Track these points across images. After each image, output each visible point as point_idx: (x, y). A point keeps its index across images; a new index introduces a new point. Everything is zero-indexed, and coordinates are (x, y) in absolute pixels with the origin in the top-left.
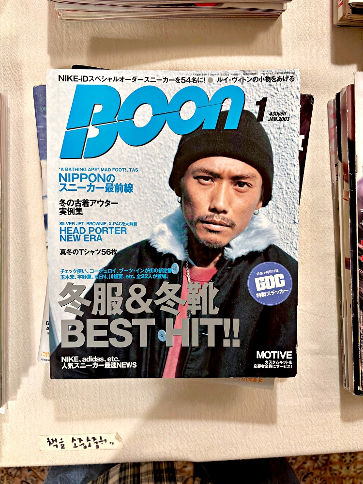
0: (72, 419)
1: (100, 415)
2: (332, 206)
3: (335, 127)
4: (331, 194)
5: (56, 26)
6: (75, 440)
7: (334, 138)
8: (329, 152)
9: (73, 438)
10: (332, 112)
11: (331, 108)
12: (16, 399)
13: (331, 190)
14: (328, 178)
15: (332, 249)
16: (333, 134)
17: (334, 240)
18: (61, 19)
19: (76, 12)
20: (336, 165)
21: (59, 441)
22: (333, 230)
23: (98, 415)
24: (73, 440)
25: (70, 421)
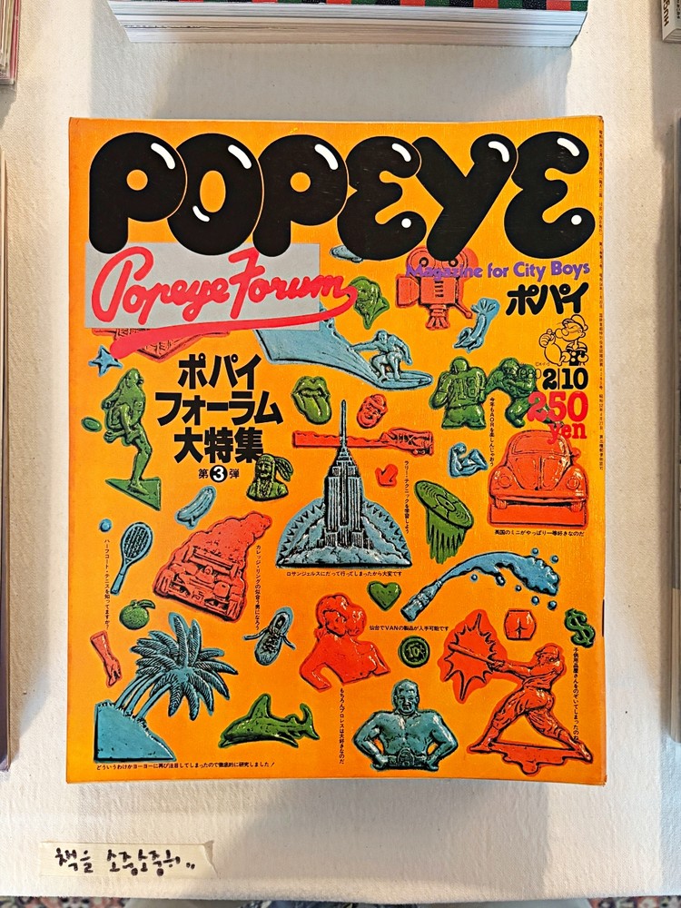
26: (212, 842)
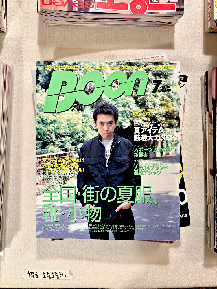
2: (202, 138)
3: (205, 91)
4: (202, 130)
5: (43, 29)
7: (204, 97)
8: (201, 106)
10: (203, 82)
11: (203, 80)
12: (10, 247)
13: (202, 128)
14: (200, 121)
15: (202, 163)
16: (204, 95)
17: (203, 158)
18: (46, 25)
19: (55, 21)
20: (205, 113)
22: (203, 152)
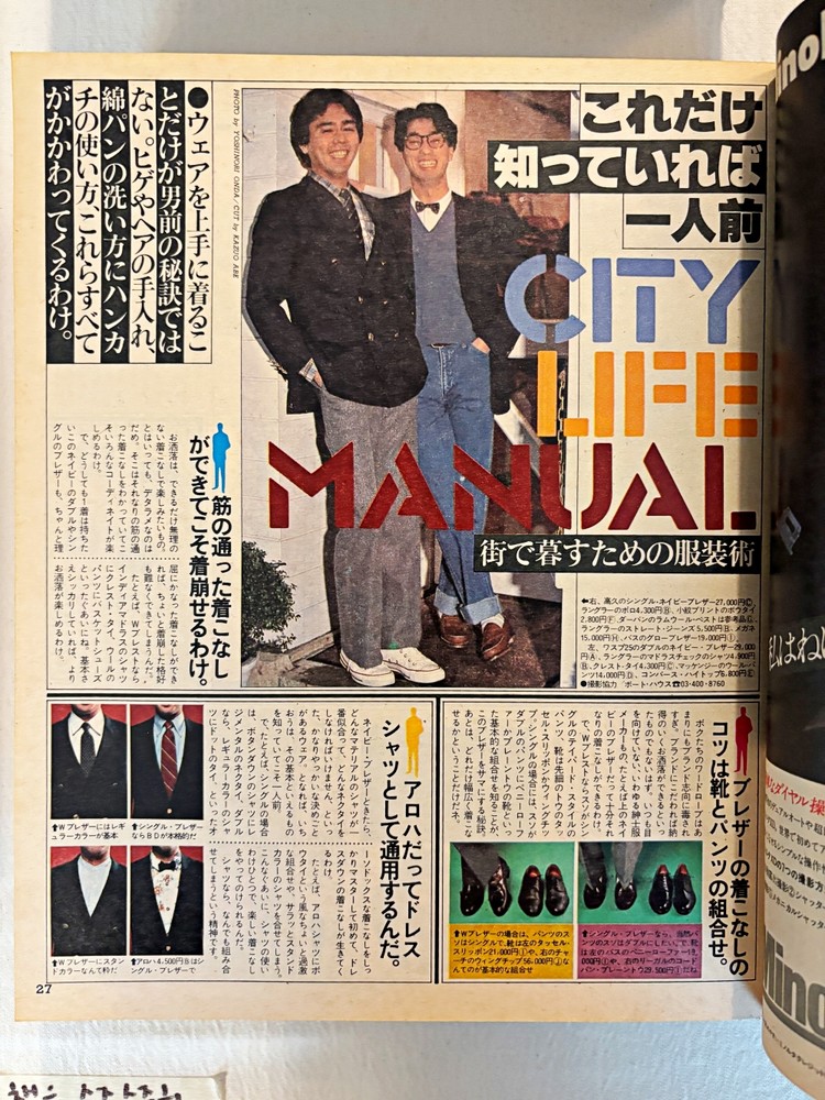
0: (83, 1032)
1: (163, 1027)
6: (90, 1092)
9: (84, 1086)
21: (43, 1092)
23: (157, 1024)
24: (85, 1091)
25: (76, 1034)
26: (225, 1074)
